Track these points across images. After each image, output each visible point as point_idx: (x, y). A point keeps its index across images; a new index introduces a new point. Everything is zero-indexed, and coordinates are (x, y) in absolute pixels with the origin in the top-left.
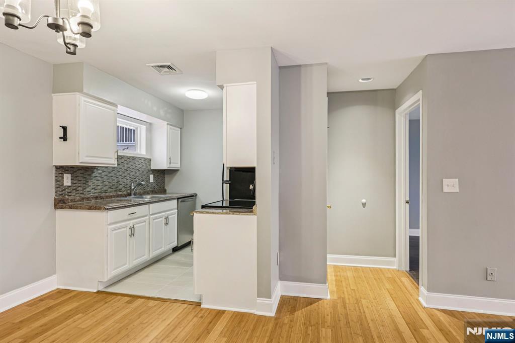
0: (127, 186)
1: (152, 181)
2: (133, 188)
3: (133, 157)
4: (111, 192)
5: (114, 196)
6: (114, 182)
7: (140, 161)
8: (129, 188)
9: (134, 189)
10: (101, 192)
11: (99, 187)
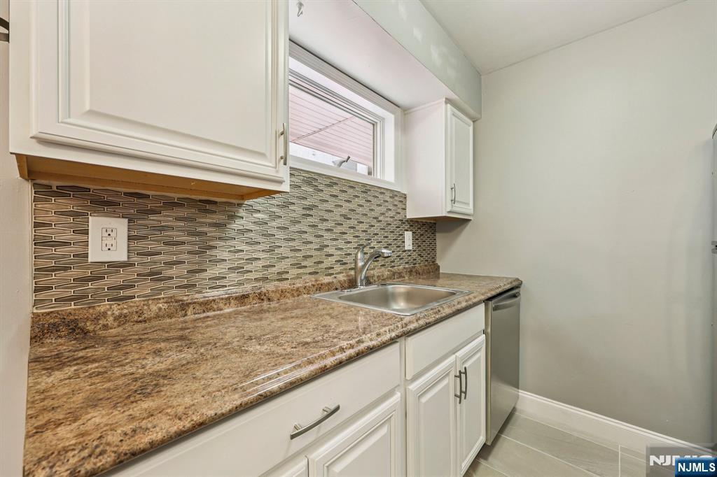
0: (349, 259)
1: (411, 248)
2: (360, 264)
3: (364, 185)
4: (298, 276)
5: (307, 290)
6: (311, 249)
7: (380, 196)
8: (353, 266)
9: (363, 266)
10: (265, 279)
11: (260, 264)
